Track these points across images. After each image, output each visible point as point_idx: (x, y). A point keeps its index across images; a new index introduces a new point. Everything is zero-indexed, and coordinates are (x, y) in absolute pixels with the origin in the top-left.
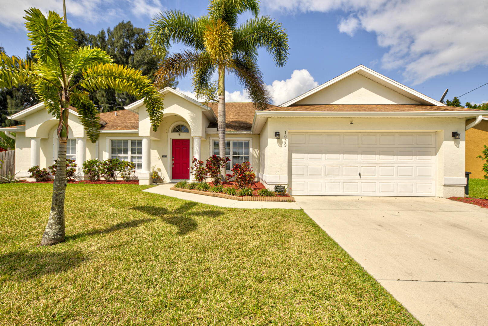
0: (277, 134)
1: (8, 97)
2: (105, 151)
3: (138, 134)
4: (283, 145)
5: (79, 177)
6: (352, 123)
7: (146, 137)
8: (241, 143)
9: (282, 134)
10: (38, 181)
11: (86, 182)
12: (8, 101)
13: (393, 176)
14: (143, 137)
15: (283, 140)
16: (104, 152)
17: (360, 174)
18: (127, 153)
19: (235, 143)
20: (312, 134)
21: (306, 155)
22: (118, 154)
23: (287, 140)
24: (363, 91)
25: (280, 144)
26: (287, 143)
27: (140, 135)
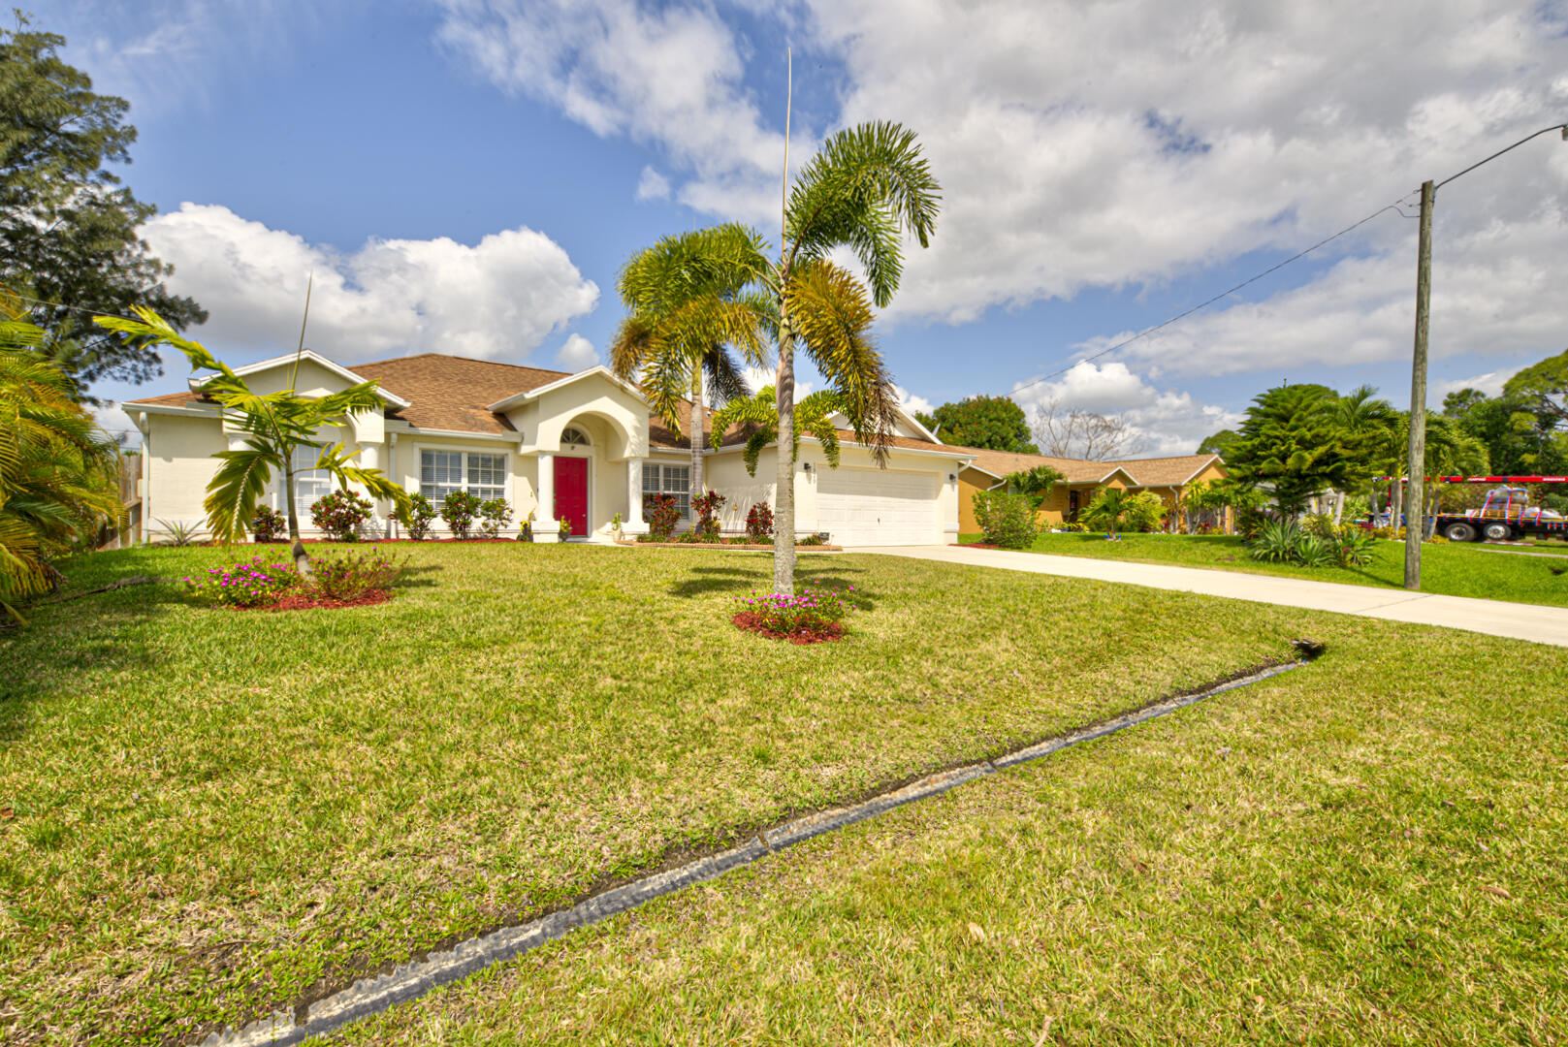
0: (807, 467)
2: (412, 476)
4: (812, 481)
5: (373, 531)
8: (676, 470)
9: (810, 467)
13: (905, 522)
15: (813, 475)
16: (407, 478)
17: (879, 520)
18: (460, 481)
19: (667, 470)
21: (830, 496)
22: (439, 480)
23: (816, 475)
25: (809, 479)
26: (816, 479)
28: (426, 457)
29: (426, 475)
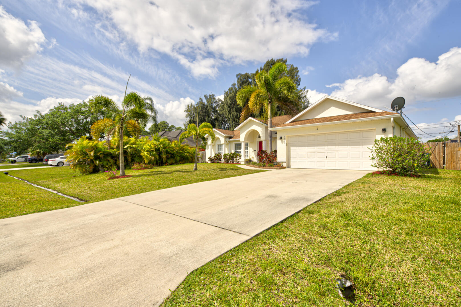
0: (281, 138)
1: (216, 121)
2: (233, 149)
3: (240, 140)
4: (284, 143)
6: (318, 129)
7: (243, 142)
9: (283, 138)
10: (211, 163)
11: (225, 163)
12: (216, 123)
13: (347, 157)
14: (242, 142)
15: (284, 141)
17: (326, 157)
20: (300, 136)
21: (297, 148)
23: (285, 141)
24: (333, 108)
25: (282, 142)
26: (285, 142)
27: (241, 141)
28: (236, 145)
29: (236, 149)
